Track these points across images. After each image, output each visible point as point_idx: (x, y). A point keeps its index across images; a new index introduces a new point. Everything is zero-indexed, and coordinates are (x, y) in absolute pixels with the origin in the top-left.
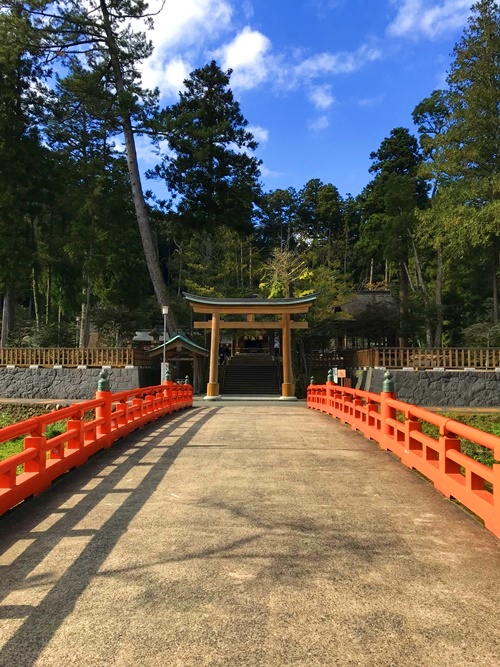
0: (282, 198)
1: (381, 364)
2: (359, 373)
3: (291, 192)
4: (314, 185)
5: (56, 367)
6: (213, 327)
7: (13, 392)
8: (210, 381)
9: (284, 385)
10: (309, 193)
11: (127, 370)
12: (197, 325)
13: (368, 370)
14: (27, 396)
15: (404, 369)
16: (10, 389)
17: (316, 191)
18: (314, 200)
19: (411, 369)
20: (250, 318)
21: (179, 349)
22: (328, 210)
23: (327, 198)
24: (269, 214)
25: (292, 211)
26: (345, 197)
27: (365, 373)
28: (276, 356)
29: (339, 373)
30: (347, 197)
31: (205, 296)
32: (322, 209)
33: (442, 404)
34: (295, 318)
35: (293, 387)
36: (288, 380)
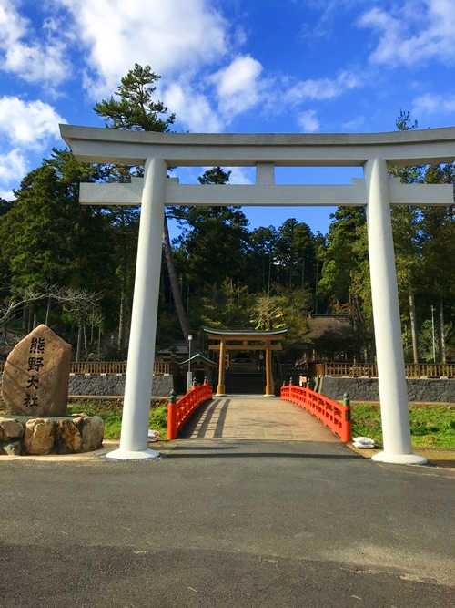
0: (264, 234)
1: (328, 373)
2: (316, 379)
3: (271, 229)
4: (291, 223)
5: (118, 374)
6: (221, 349)
7: (89, 391)
8: (220, 384)
9: (267, 386)
10: (287, 230)
11: (166, 377)
12: (211, 347)
13: (322, 378)
14: (99, 394)
15: (344, 377)
16: (88, 389)
17: (293, 227)
18: (291, 236)
19: (348, 377)
20: (245, 343)
21: (198, 363)
22: (302, 245)
23: (301, 235)
24: (253, 246)
25: (272, 244)
26: (316, 234)
27: (319, 379)
28: (261, 366)
29: (302, 380)
30: (317, 234)
31: (215, 328)
32: (297, 243)
33: (367, 400)
34: (273, 342)
35: (273, 388)
36: (270, 384)
